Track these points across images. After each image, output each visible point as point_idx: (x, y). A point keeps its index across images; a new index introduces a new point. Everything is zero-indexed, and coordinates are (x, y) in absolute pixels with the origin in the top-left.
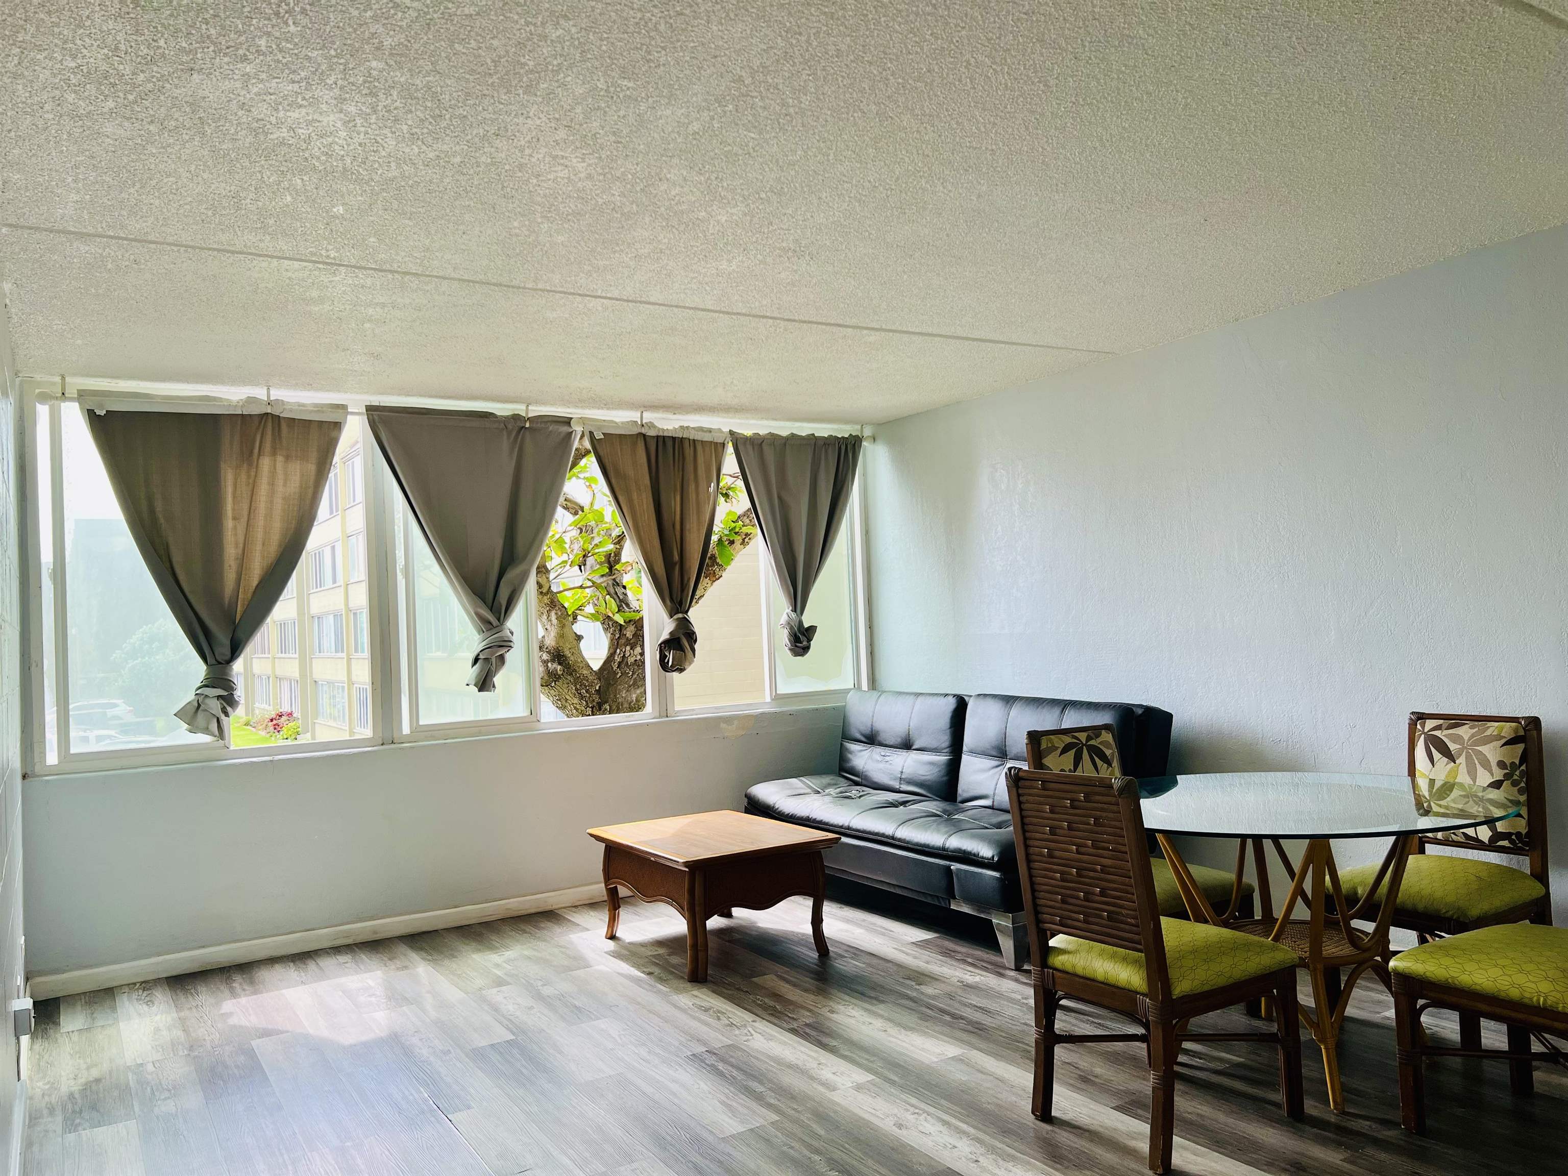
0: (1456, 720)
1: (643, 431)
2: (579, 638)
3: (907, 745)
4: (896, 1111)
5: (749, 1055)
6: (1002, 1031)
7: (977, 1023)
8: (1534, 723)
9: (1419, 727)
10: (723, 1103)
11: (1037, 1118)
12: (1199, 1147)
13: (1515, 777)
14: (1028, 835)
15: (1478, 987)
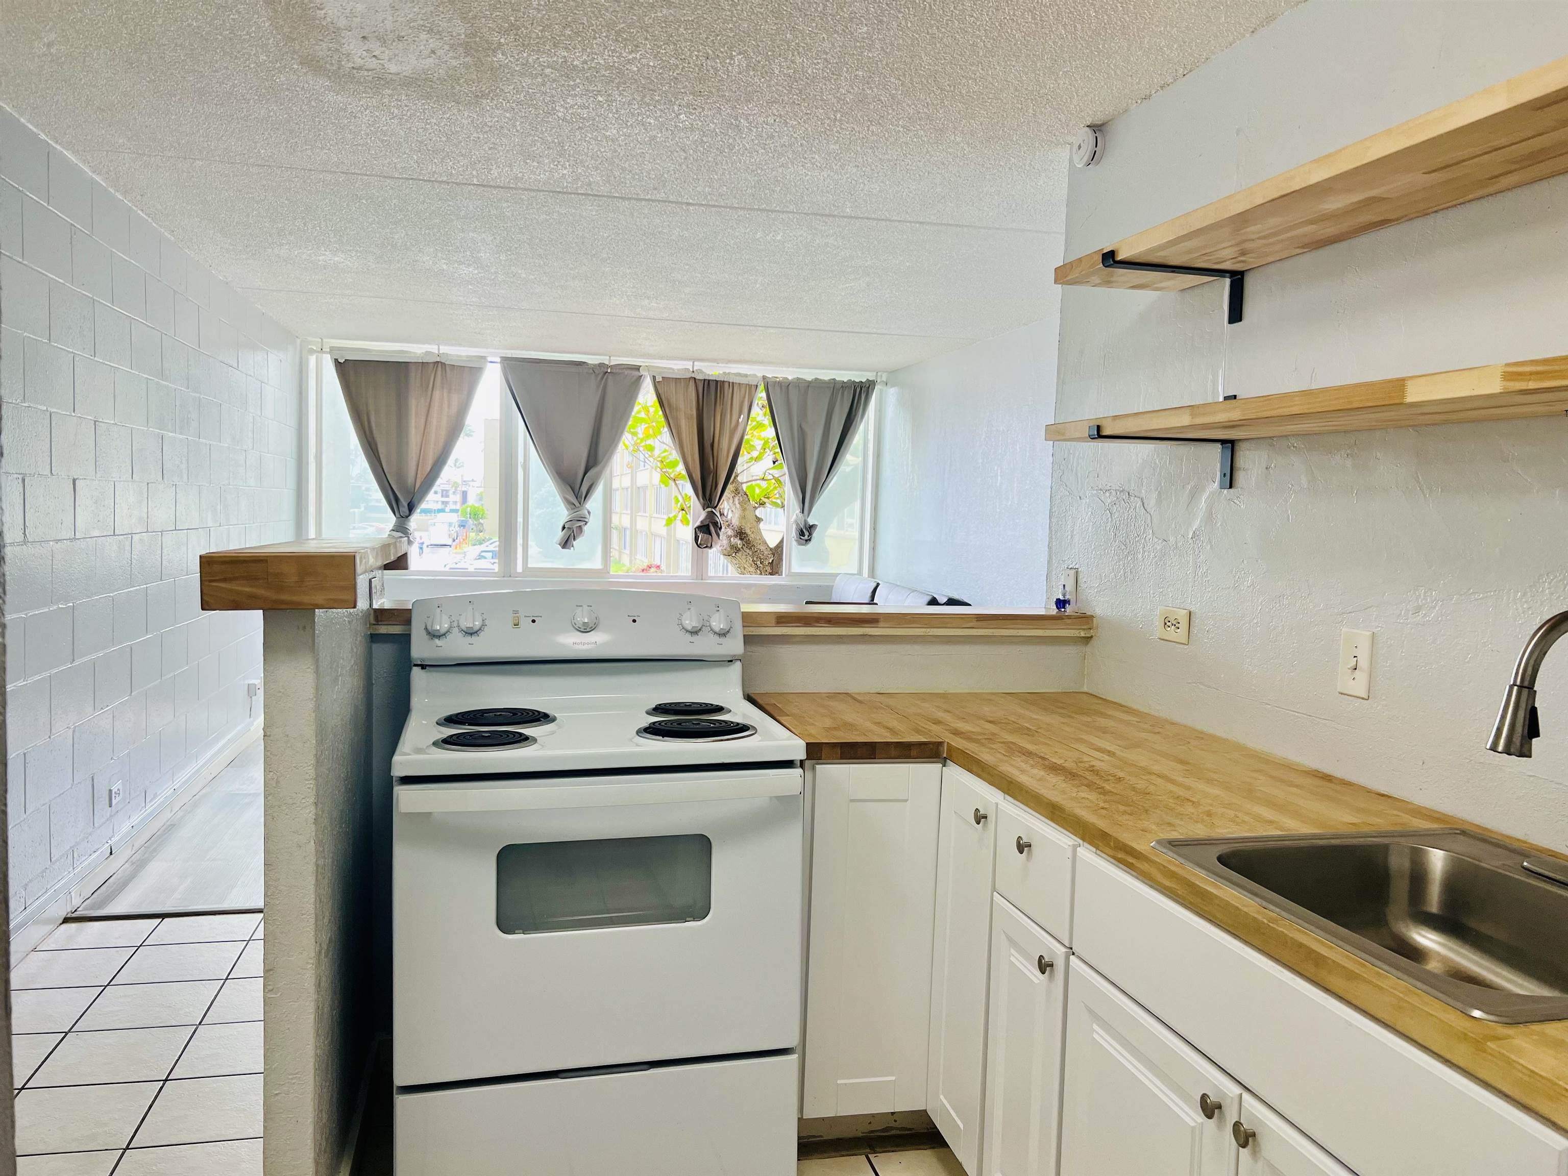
1: (694, 376)
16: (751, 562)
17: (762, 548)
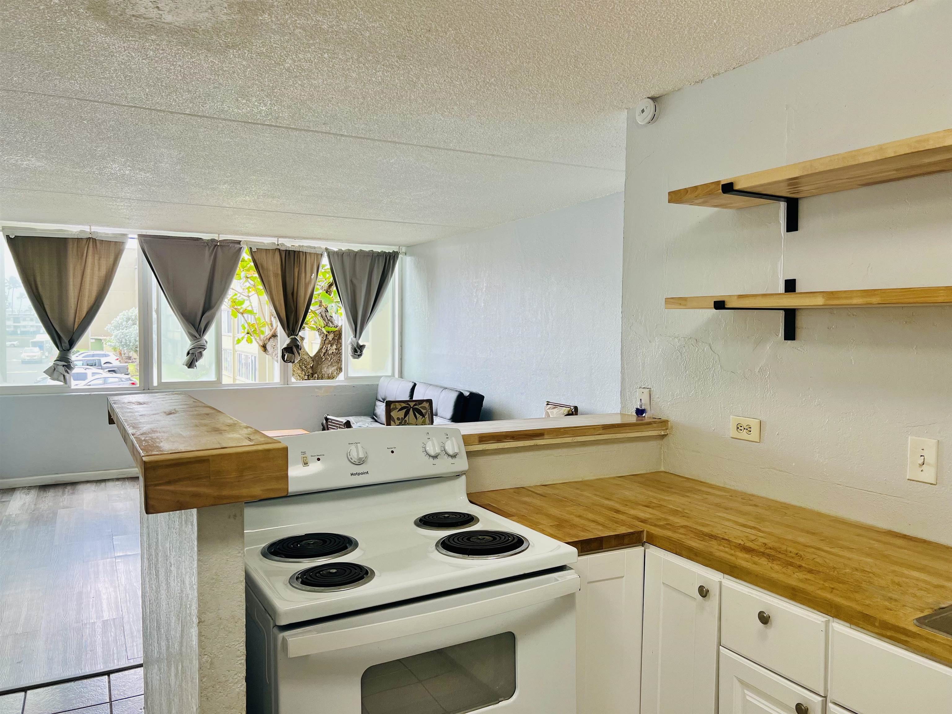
0: (556, 406)
1: (278, 247)
16: (298, 367)
17: (305, 357)
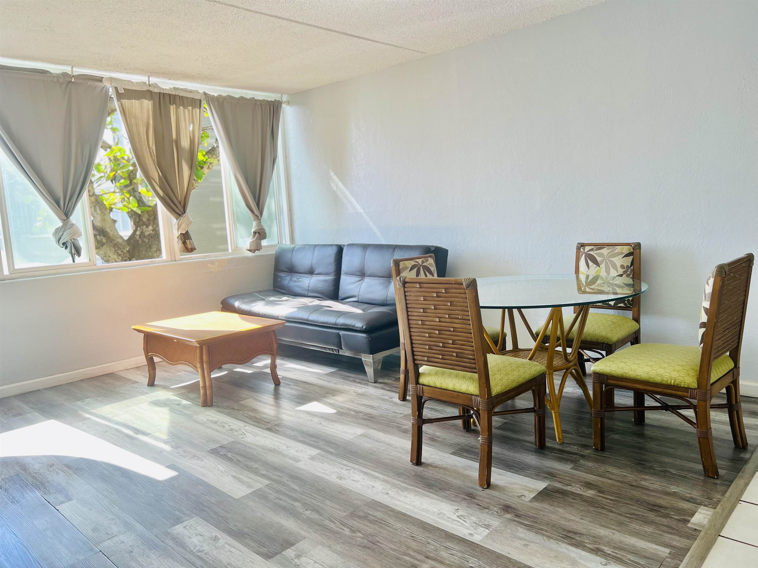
0: (600, 246)
1: (151, 89)
2: (115, 221)
3: (311, 272)
4: (336, 470)
5: (245, 446)
6: (383, 417)
7: (369, 414)
8: (638, 246)
9: (582, 250)
10: (234, 477)
11: (413, 464)
12: (500, 470)
13: (628, 273)
14: (409, 313)
15: (639, 377)
16: (114, 252)
17: (120, 240)
